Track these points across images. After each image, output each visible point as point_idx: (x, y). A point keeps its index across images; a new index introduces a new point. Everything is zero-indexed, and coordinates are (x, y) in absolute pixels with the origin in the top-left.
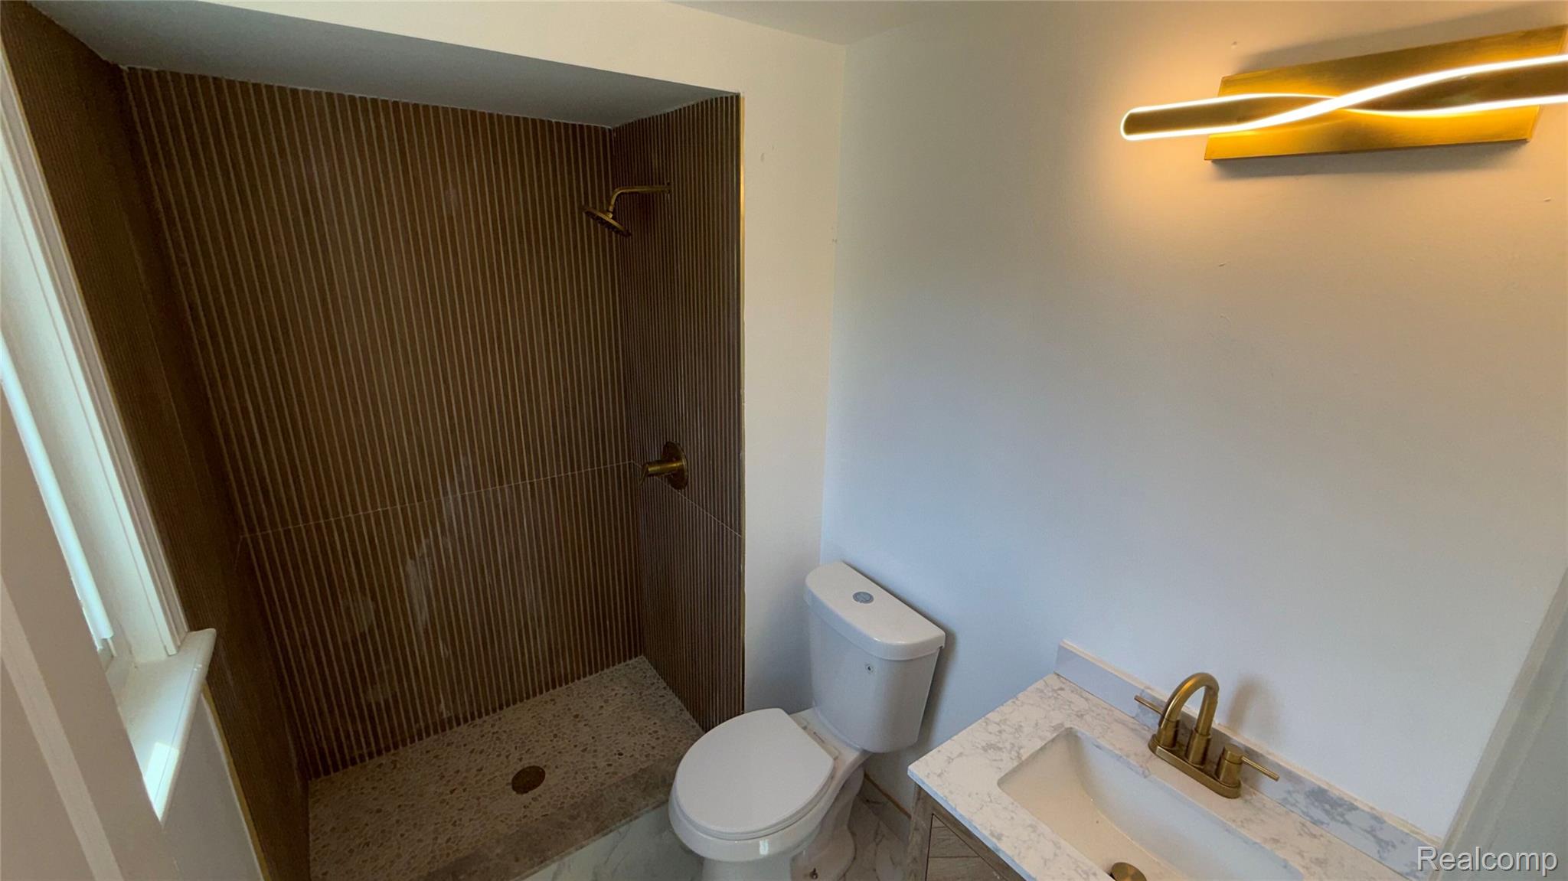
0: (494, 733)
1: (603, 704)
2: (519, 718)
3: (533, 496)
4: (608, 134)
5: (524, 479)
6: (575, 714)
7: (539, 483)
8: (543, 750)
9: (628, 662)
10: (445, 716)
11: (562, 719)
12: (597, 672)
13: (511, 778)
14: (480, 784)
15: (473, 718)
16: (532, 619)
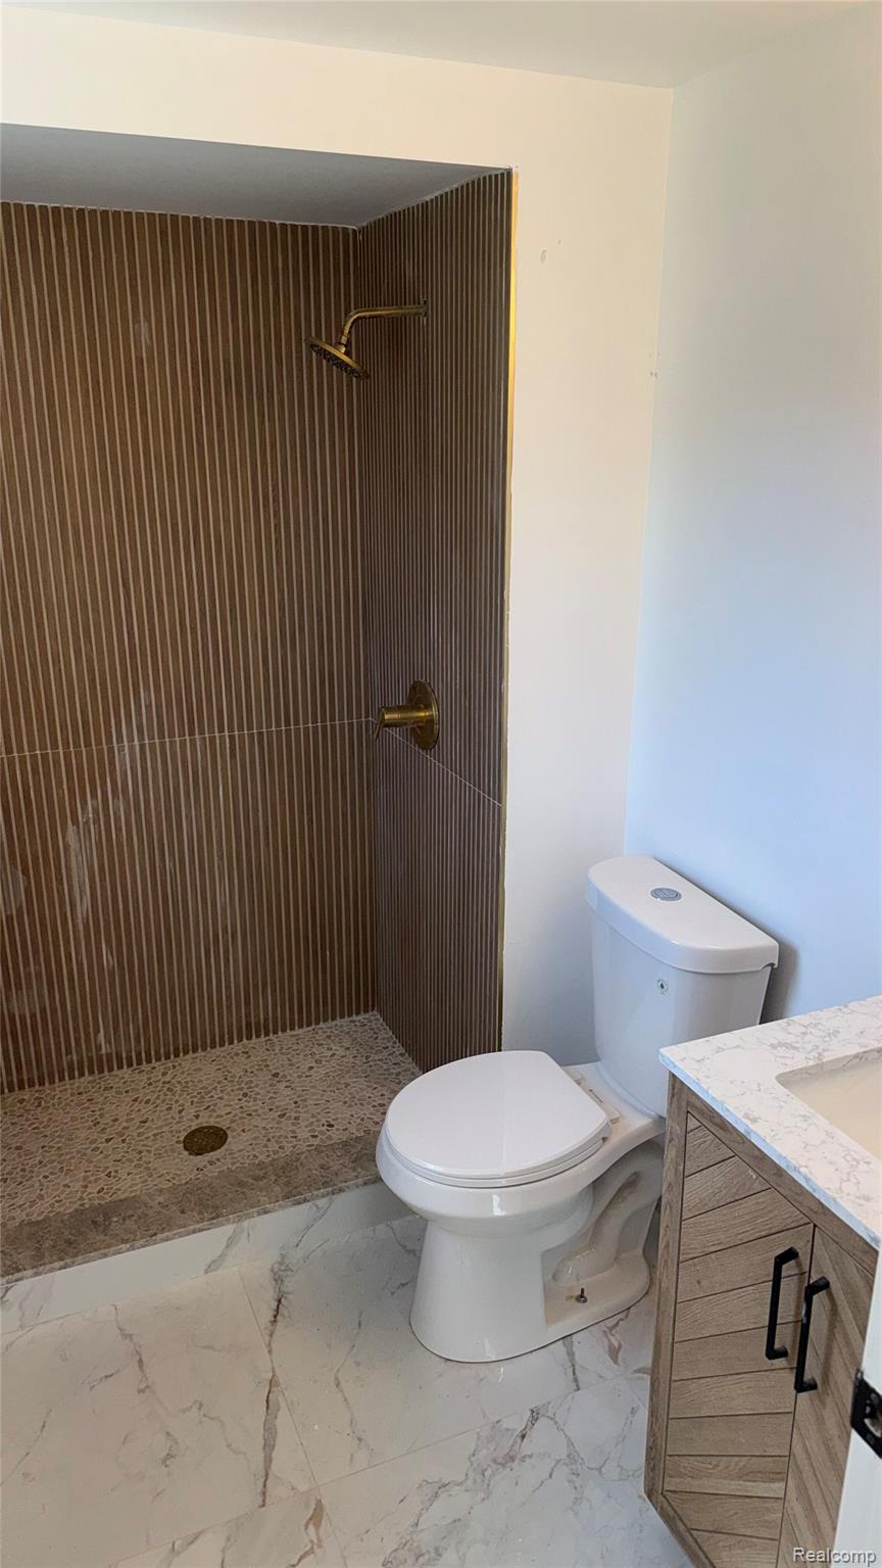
0: (164, 1083)
1: (314, 1065)
2: (199, 1069)
3: (233, 755)
4: (351, 237)
5: (221, 730)
6: (274, 1072)
7: (241, 737)
8: (228, 1109)
9: (354, 1018)
10: (103, 1051)
11: (256, 1075)
12: (309, 1025)
13: (183, 1135)
14: (143, 1138)
15: (139, 1063)
16: (225, 931)
